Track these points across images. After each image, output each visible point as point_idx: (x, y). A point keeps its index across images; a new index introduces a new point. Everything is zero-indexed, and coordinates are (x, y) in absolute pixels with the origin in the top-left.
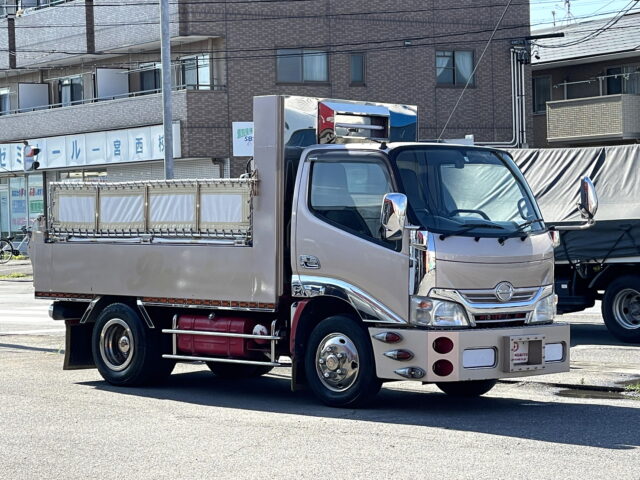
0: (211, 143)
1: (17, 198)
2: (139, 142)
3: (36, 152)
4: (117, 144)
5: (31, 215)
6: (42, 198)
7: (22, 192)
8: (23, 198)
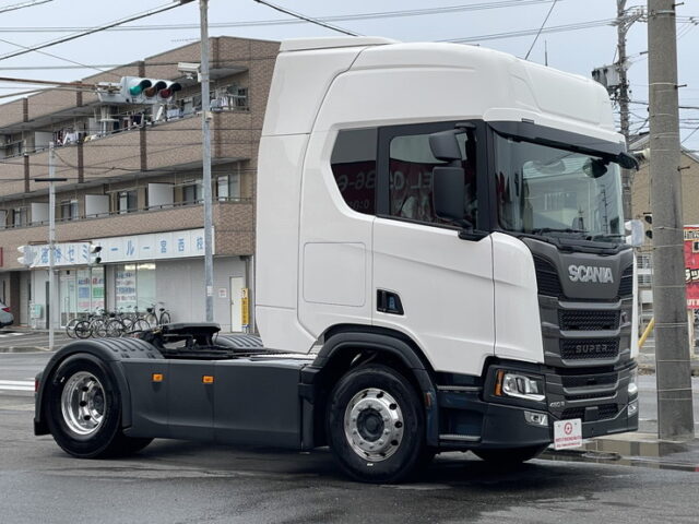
0: (238, 245)
1: (84, 286)
2: (181, 242)
3: (98, 249)
4: (164, 243)
5: (94, 300)
6: (102, 285)
7: (87, 281)
8: (88, 286)
